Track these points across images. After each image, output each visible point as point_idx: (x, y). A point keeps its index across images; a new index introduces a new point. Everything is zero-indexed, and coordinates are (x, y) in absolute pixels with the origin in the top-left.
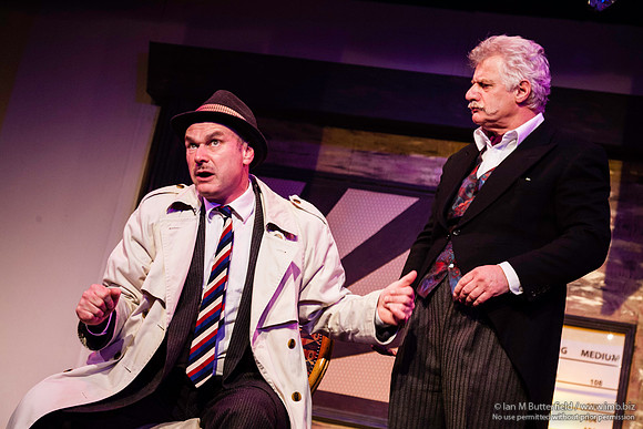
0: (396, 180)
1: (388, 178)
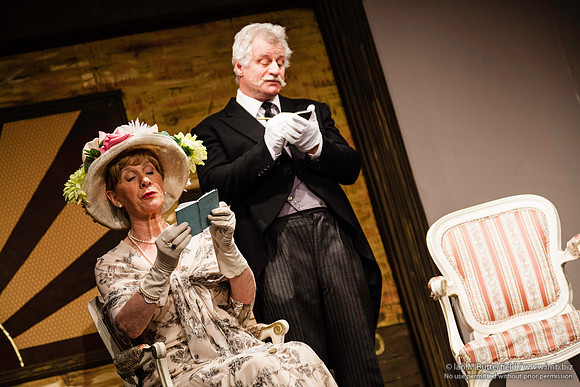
0: (48, 99)
1: (40, 100)
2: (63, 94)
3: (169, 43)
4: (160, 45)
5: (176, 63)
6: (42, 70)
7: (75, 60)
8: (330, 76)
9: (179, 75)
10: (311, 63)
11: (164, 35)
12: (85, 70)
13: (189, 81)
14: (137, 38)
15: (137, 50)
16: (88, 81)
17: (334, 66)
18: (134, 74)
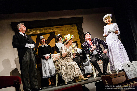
1: (46, 33)
2: (49, 32)
3: (60, 27)
4: (59, 27)
5: (61, 30)
6: (47, 29)
7: (50, 28)
8: (78, 32)
9: (61, 31)
10: (76, 30)
11: (60, 26)
12: (51, 30)
13: (62, 32)
14: (57, 26)
15: (57, 28)
16: (51, 31)
17: (78, 31)
18: (56, 30)
